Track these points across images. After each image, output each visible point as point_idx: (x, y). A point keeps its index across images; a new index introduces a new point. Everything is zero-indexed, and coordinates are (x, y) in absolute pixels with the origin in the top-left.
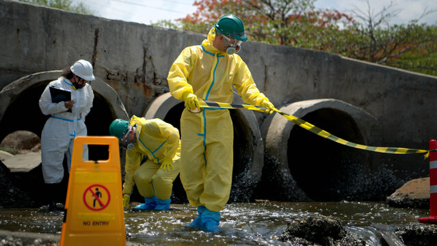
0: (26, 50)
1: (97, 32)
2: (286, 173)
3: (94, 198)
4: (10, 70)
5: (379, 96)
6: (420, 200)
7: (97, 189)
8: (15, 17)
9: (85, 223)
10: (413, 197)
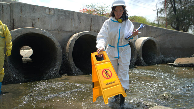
0: (73, 25)
1: (91, 19)
2: (141, 58)
3: (106, 74)
4: (70, 31)
5: (159, 35)
6: (183, 65)
7: (106, 71)
8: (70, 15)
9: (107, 84)
10: (181, 63)
